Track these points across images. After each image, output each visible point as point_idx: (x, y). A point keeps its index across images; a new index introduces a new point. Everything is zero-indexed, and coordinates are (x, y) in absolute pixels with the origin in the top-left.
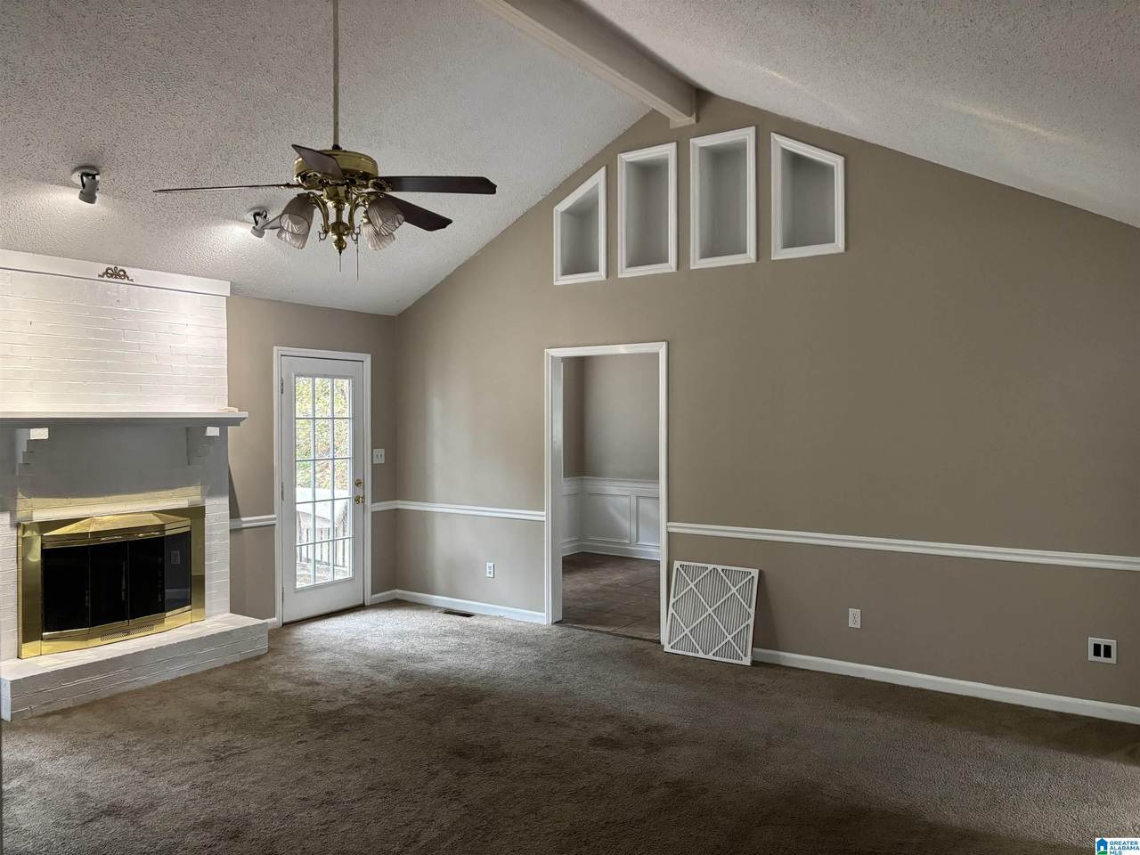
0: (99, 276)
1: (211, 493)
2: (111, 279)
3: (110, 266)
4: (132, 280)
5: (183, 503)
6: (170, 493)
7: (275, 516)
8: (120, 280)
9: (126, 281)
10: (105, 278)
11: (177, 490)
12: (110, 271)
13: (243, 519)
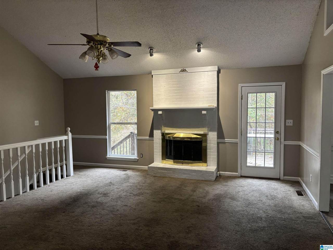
0: (179, 72)
1: (211, 130)
2: (182, 72)
3: (182, 69)
4: (188, 71)
5: (202, 132)
6: (198, 129)
7: (238, 140)
8: (184, 72)
9: (186, 72)
10: (181, 72)
11: (200, 129)
12: (182, 70)
13: (226, 140)
